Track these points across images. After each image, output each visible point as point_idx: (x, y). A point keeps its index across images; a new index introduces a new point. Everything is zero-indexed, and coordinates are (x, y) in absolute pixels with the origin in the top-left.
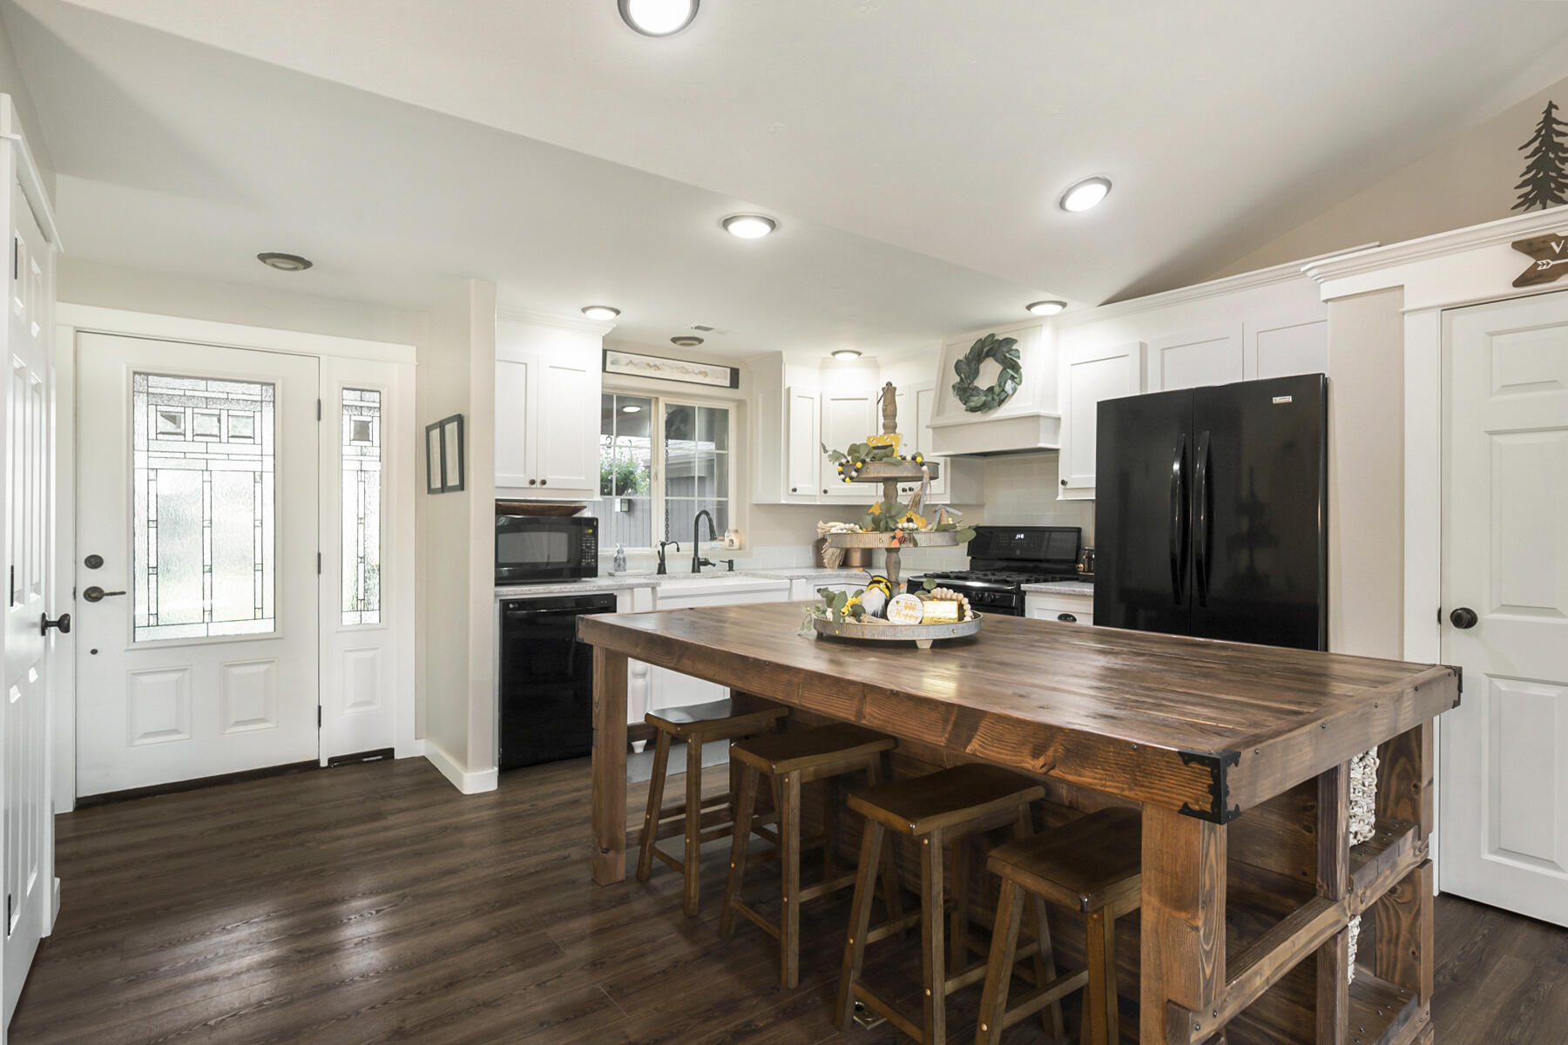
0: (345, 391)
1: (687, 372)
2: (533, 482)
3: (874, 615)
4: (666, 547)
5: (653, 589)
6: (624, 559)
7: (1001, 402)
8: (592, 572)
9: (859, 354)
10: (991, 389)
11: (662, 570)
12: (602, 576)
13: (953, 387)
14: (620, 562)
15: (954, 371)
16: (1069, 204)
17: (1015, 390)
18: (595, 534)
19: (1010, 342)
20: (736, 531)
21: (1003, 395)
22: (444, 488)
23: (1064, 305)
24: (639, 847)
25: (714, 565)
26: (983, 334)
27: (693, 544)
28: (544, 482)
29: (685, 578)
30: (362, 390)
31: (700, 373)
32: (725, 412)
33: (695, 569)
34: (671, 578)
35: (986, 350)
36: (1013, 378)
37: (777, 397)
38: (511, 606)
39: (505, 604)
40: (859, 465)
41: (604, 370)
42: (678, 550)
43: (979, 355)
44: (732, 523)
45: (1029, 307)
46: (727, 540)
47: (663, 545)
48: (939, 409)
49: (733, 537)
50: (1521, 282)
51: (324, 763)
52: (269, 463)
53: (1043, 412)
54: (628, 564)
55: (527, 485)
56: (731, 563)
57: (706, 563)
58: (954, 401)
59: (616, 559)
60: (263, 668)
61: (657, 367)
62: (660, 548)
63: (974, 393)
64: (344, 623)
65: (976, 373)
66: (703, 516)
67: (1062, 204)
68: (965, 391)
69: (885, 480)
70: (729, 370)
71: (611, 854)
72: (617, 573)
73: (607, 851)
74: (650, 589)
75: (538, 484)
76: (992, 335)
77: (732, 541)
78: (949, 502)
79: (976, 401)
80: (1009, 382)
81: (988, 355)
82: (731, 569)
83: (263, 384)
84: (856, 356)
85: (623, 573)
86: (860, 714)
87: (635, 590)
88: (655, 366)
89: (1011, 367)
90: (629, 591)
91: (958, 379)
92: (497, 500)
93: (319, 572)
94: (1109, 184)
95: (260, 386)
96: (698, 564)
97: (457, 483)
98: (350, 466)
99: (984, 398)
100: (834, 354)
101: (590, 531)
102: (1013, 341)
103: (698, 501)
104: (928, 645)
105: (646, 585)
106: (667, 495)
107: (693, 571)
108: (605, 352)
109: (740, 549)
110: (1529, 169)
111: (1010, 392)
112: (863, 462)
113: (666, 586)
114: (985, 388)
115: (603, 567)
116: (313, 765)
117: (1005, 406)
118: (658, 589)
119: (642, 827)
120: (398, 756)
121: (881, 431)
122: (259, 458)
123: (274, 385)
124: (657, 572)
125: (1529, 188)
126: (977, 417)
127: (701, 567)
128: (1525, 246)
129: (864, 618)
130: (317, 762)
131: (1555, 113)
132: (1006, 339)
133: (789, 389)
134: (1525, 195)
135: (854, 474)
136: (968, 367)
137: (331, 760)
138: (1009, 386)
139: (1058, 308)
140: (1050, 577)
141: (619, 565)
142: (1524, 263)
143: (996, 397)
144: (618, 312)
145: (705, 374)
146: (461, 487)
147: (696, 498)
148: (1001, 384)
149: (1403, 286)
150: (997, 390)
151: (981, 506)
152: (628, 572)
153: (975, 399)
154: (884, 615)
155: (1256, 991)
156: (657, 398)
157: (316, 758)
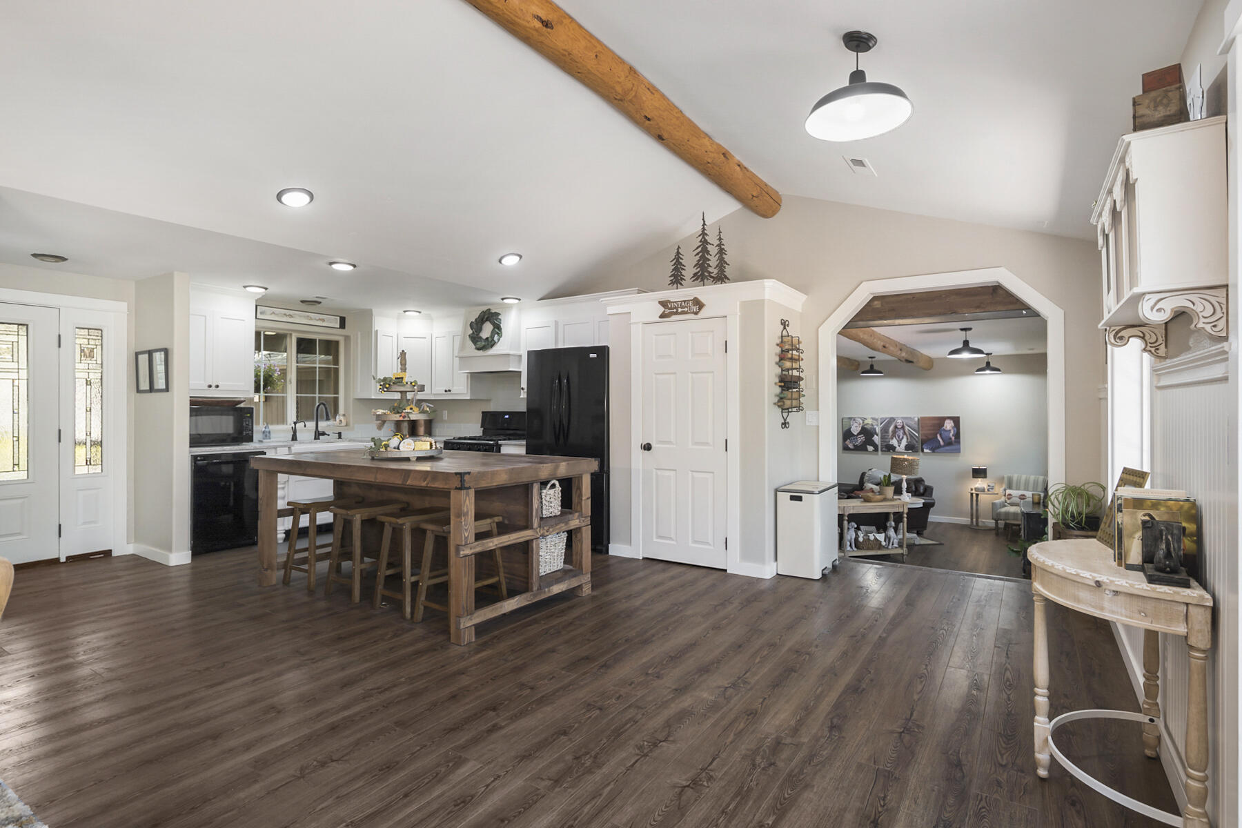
0: (77, 329)
1: (311, 319)
2: (210, 386)
3: (395, 448)
4: (297, 425)
5: (289, 448)
6: (269, 432)
7: (492, 346)
8: (250, 439)
9: (420, 312)
10: (487, 338)
11: (294, 438)
12: (255, 443)
13: (469, 336)
14: (266, 434)
15: (469, 328)
16: (503, 261)
17: (499, 340)
18: (251, 417)
19: (498, 314)
20: (344, 415)
21: (493, 342)
22: (151, 389)
23: (520, 300)
24: (284, 570)
25: (329, 435)
26: (485, 308)
27: (315, 423)
28: (217, 386)
29: (310, 443)
30: (89, 329)
31: (320, 319)
32: (337, 343)
33: (317, 438)
34: (300, 443)
35: (486, 316)
36: (498, 334)
37: (369, 334)
38: (199, 458)
39: (195, 458)
40: (387, 386)
41: (256, 318)
42: (305, 426)
43: (482, 320)
44: (341, 410)
45: (503, 299)
46: (337, 420)
47: (295, 423)
48: (462, 347)
49: (342, 418)
50: (661, 317)
51: (63, 560)
52: (23, 374)
53: (511, 352)
54: (272, 435)
55: (207, 388)
56: (340, 434)
57: (324, 434)
58: (470, 343)
59: (264, 432)
60: (20, 501)
61: (290, 316)
62: (293, 425)
63: (479, 340)
64: (76, 473)
65: (480, 330)
66: (322, 406)
67: (500, 261)
68: (475, 338)
69: (401, 392)
70: (338, 318)
71: (269, 571)
72: (264, 441)
73: (266, 570)
74: (287, 448)
75: (213, 388)
76: (490, 309)
77: (341, 421)
78: (469, 398)
79: (480, 344)
80: (496, 335)
81: (487, 320)
82: (340, 437)
83: (19, 325)
84: (418, 314)
85: (269, 440)
86: (376, 478)
87: (278, 449)
88: (290, 315)
89: (497, 328)
90: (274, 450)
91: (471, 332)
92: (191, 397)
93: (60, 441)
94: (521, 257)
95: (17, 326)
96: (318, 435)
97: (164, 387)
98: (81, 376)
99: (483, 343)
100: (405, 312)
101: (249, 415)
102: (499, 314)
103: (319, 397)
104: (415, 459)
105: (285, 446)
106: (297, 393)
107: (315, 439)
108: (256, 306)
109: (346, 425)
110: (673, 270)
111: (497, 341)
112: (389, 385)
113: (297, 448)
114: (484, 338)
115: (256, 437)
116: (55, 562)
117: (494, 348)
118: (293, 448)
119: (285, 559)
120: (114, 554)
121: (400, 371)
122: (17, 371)
123: (27, 325)
124: (291, 439)
125: (672, 278)
126: (481, 353)
127: (321, 437)
128: (663, 304)
129: (388, 449)
130: (58, 559)
131: (680, 250)
132: (495, 313)
133: (377, 331)
134: (672, 280)
135: (385, 389)
136: (477, 326)
137: (68, 558)
138: (496, 337)
139: (517, 301)
140: (517, 437)
141: (266, 436)
142: (661, 309)
143: (489, 343)
144: (266, 289)
145: (323, 320)
146: (167, 389)
147: (317, 395)
148: (492, 336)
149: (630, 313)
150: (490, 339)
151: (488, 401)
152: (272, 440)
153: (479, 343)
154: (398, 448)
155: (491, 547)
156: (291, 334)
157: (57, 557)
